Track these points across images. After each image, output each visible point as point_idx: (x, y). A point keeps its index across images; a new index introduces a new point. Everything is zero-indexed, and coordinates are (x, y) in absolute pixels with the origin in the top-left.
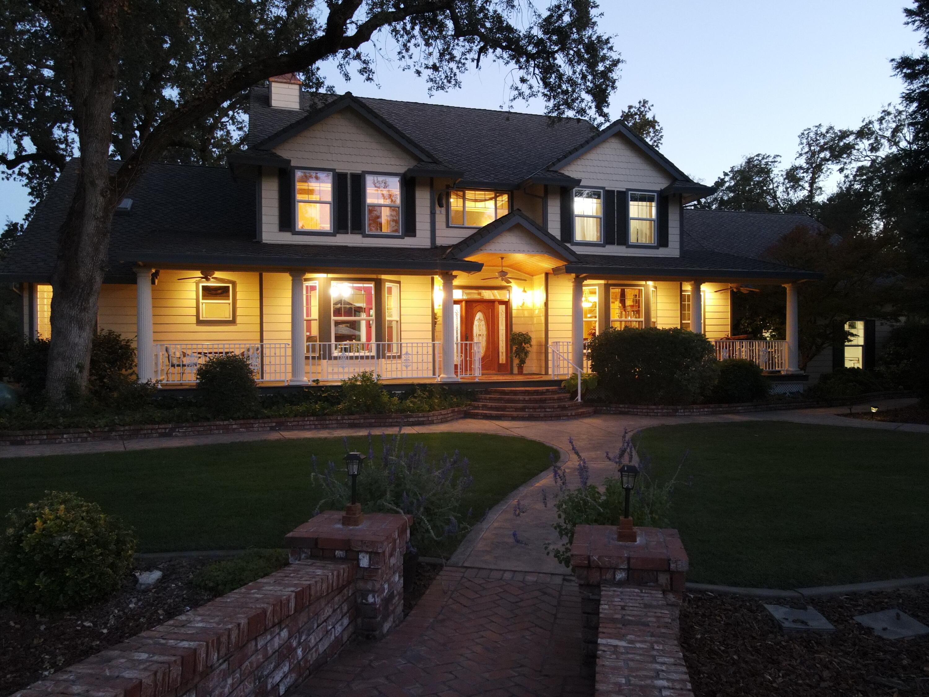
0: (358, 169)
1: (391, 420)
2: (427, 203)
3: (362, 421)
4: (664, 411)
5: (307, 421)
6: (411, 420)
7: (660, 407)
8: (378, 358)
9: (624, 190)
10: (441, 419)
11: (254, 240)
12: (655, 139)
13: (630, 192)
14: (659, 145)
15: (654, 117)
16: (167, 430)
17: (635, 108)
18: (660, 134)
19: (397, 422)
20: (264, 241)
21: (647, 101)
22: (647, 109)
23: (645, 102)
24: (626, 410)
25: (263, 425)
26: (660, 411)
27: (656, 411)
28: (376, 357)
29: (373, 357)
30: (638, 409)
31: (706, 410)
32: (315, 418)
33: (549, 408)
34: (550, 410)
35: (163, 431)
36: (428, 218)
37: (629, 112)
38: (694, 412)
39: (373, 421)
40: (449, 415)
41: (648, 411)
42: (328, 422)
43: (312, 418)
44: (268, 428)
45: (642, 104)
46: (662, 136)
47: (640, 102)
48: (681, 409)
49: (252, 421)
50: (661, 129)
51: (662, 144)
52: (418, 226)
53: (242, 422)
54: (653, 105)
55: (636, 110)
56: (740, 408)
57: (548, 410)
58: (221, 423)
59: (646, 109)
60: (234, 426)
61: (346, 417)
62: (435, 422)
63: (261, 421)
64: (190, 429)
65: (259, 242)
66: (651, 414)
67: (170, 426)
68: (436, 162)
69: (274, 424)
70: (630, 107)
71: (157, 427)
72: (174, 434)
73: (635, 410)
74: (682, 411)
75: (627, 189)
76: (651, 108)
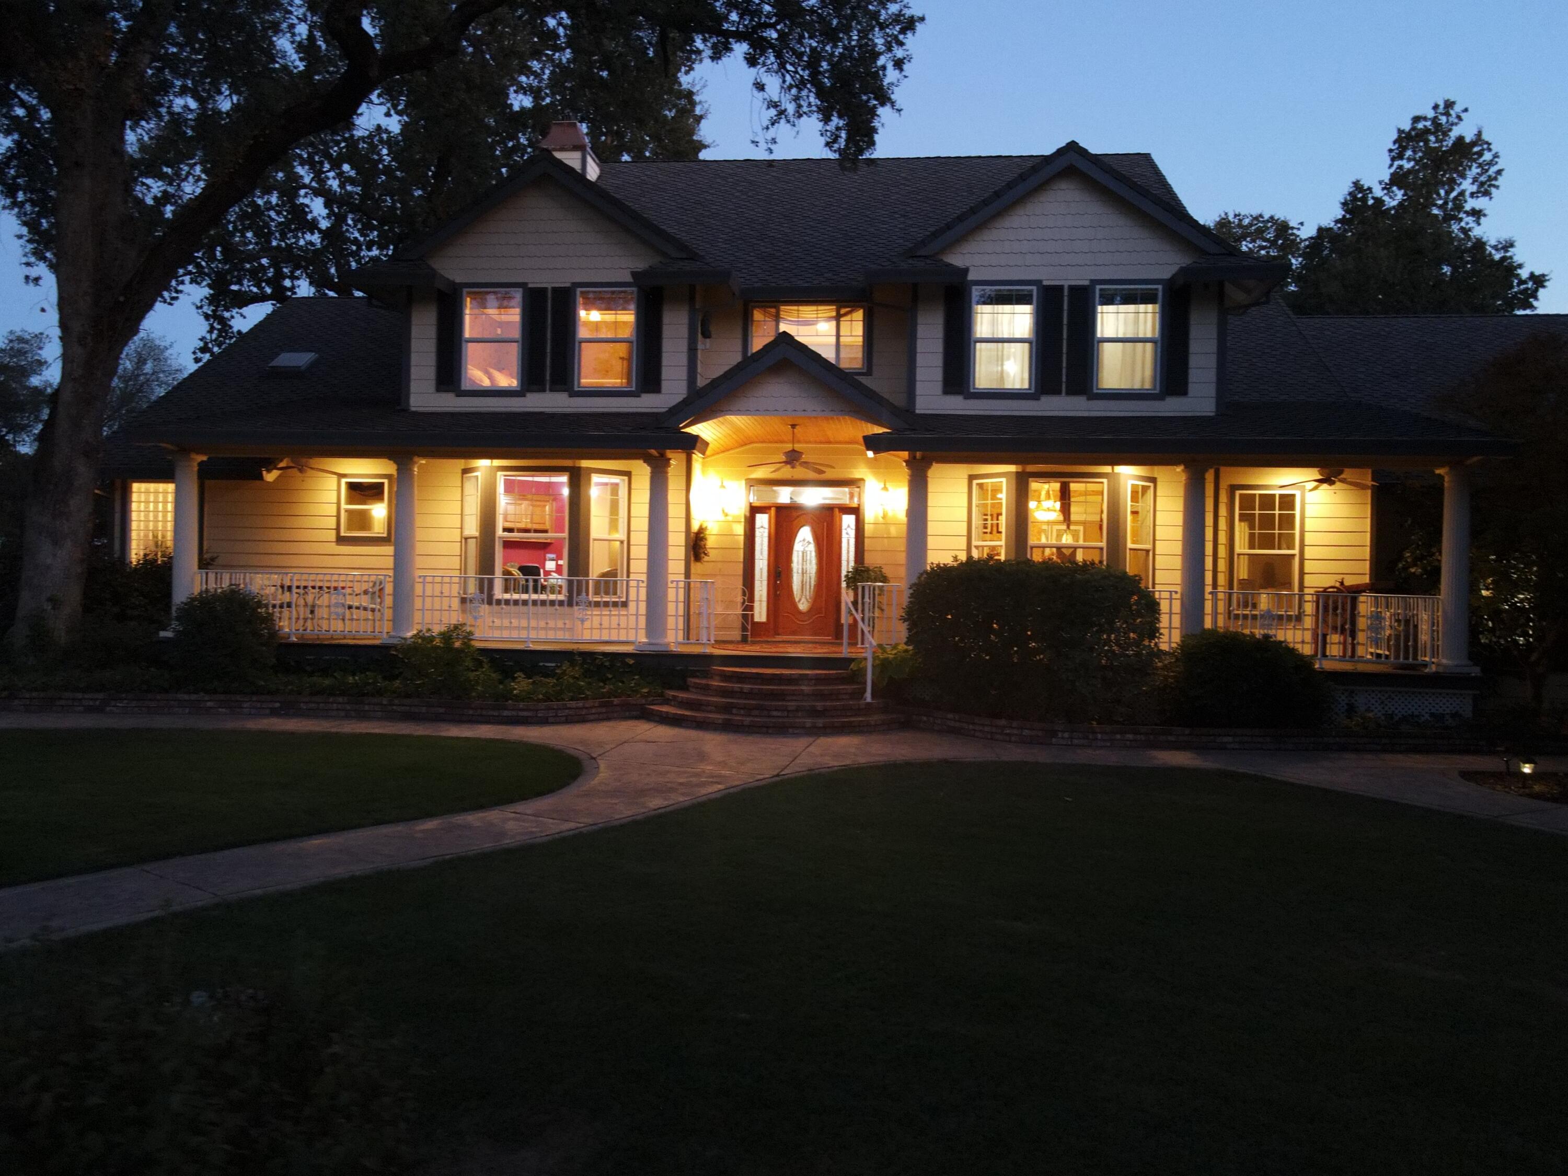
0: (563, 280)
1: (471, 712)
2: (684, 331)
3: (424, 710)
4: (1026, 732)
5: (332, 703)
6: (506, 713)
7: (1015, 724)
8: (570, 604)
9: (1087, 283)
10: (566, 716)
11: (398, 408)
12: (1483, 179)
13: (1098, 287)
14: (1493, 190)
15: (1479, 134)
16: (98, 703)
17: (1425, 119)
18: (1493, 170)
19: (481, 715)
20: (413, 409)
21: (1453, 103)
22: (1453, 119)
23: (1449, 105)
24: (957, 724)
25: (259, 705)
26: (1015, 732)
27: (1008, 731)
28: (566, 603)
29: (561, 603)
30: (973, 724)
31: (1130, 736)
32: (346, 699)
33: (776, 710)
34: (779, 714)
35: (91, 703)
36: (683, 359)
37: (1413, 129)
38: (1096, 739)
39: (442, 710)
40: (594, 711)
41: (994, 730)
42: (367, 708)
43: (340, 699)
44: (268, 711)
45: (1441, 109)
46: (1499, 172)
47: (1436, 107)
48: (1063, 731)
49: (238, 698)
50: (1496, 156)
51: (1497, 187)
52: (666, 373)
53: (222, 697)
54: (1466, 110)
55: (1428, 124)
56: (1225, 739)
57: (775, 713)
58: (186, 697)
59: (1451, 119)
60: (209, 704)
61: (396, 702)
62: (551, 720)
63: (254, 698)
64: (134, 704)
65: (406, 410)
66: (998, 737)
67: (101, 696)
68: (693, 257)
69: (277, 705)
70: (1416, 119)
71: (79, 695)
72: (108, 709)
73: (971, 727)
74: (1066, 735)
75: (1092, 281)
76: (1463, 115)
